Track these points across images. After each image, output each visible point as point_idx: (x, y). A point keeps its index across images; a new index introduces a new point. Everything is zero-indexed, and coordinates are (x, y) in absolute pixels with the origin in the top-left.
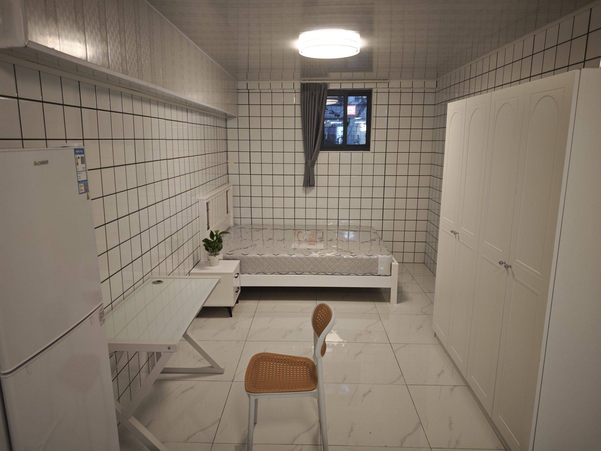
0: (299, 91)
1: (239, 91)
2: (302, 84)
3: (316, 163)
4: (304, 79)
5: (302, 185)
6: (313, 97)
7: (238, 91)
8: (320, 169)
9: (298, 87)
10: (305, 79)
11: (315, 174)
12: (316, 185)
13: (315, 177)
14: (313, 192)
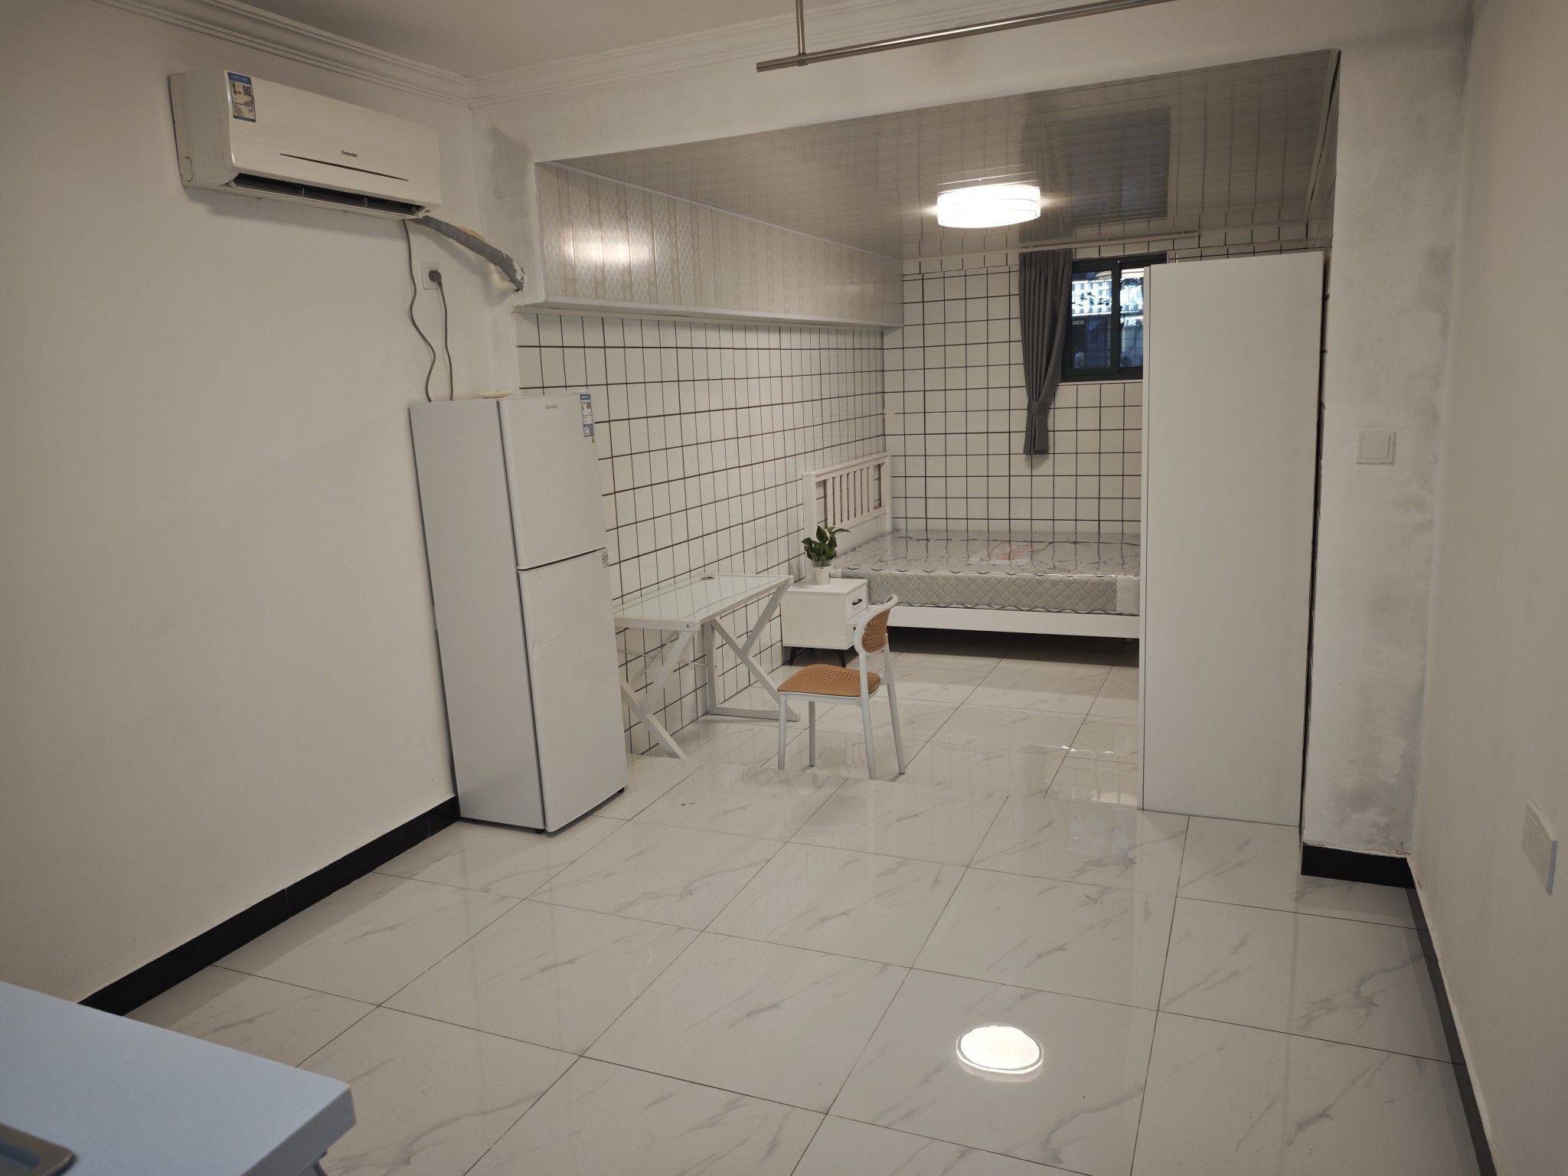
0: (1017, 268)
1: (906, 278)
2: (1021, 255)
3: (1053, 407)
4: (1026, 244)
5: (1024, 451)
6: (1042, 278)
7: (903, 279)
8: (1060, 419)
9: (1014, 261)
10: (1029, 244)
11: (1050, 428)
12: (1051, 451)
13: (1051, 434)
14: (1046, 466)
